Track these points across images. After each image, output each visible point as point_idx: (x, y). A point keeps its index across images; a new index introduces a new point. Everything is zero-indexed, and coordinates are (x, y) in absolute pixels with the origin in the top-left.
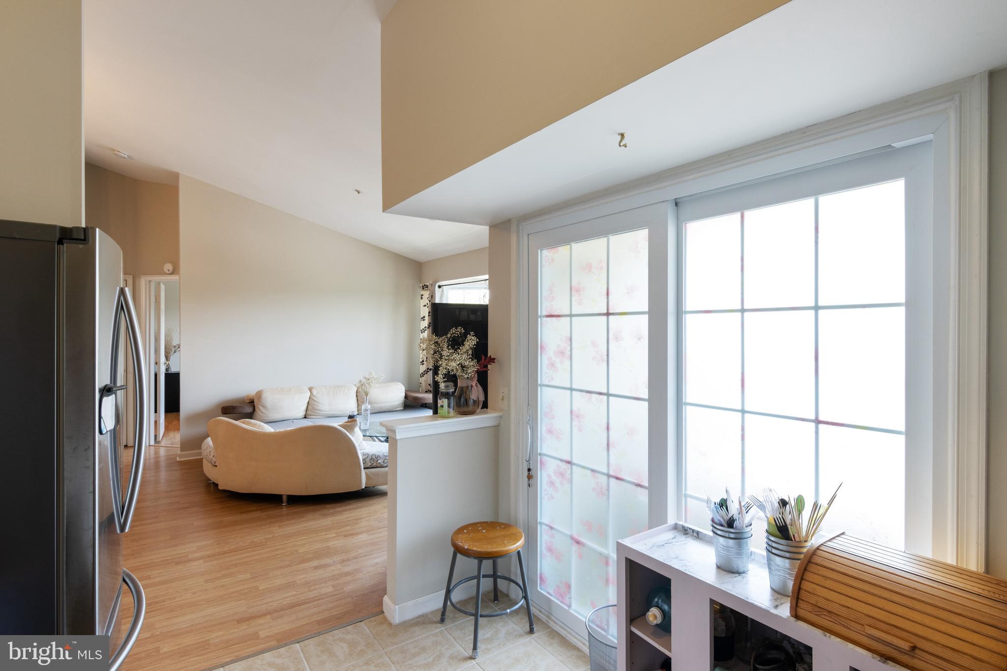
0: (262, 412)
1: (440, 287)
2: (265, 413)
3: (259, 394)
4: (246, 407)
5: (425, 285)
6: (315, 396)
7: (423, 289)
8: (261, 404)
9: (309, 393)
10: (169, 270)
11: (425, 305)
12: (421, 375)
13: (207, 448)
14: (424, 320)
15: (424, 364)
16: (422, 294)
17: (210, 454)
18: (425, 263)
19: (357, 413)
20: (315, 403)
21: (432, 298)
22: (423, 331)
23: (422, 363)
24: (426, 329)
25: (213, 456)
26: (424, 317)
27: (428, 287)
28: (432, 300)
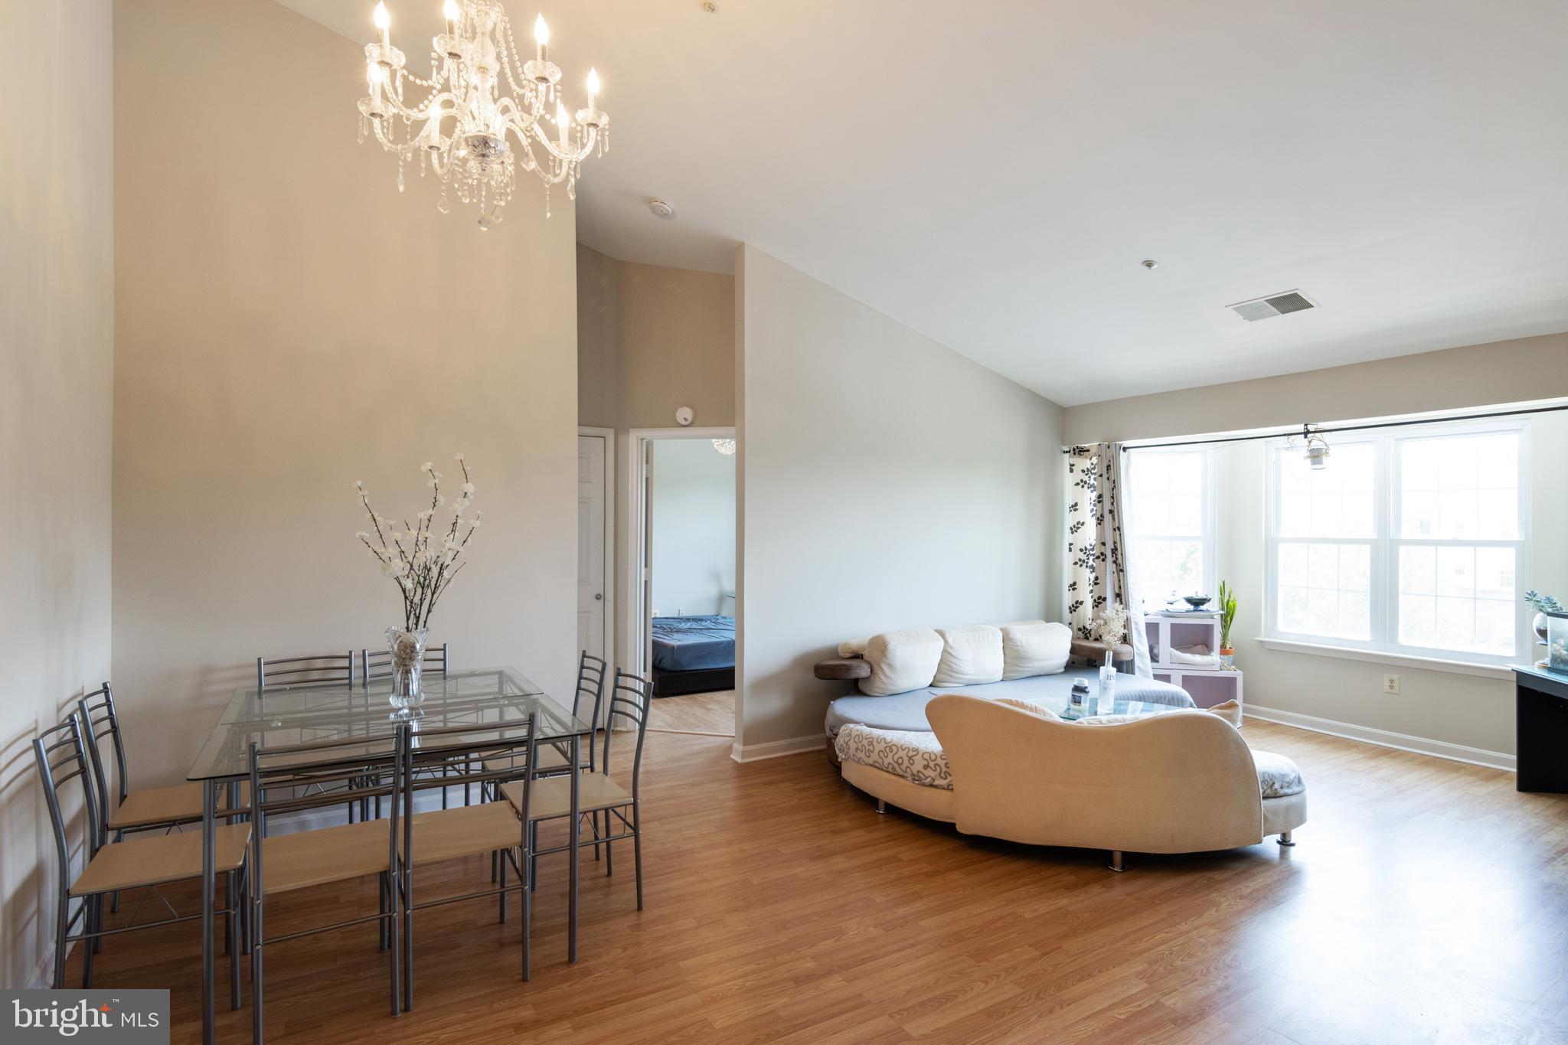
0: (886, 676)
1: (1125, 449)
2: (891, 678)
5: (1077, 448)
6: (952, 648)
7: (1075, 454)
8: (887, 661)
9: (942, 642)
10: (685, 419)
11: (1077, 484)
12: (1070, 608)
13: (887, 749)
14: (1076, 510)
15: (1076, 589)
16: (1072, 463)
17: (911, 762)
18: (1073, 408)
19: (1001, 678)
20: (952, 658)
21: (1108, 470)
22: (1074, 530)
23: (1073, 586)
24: (1079, 526)
25: (926, 767)
26: (1076, 504)
27: (1088, 451)
28: (1106, 473)
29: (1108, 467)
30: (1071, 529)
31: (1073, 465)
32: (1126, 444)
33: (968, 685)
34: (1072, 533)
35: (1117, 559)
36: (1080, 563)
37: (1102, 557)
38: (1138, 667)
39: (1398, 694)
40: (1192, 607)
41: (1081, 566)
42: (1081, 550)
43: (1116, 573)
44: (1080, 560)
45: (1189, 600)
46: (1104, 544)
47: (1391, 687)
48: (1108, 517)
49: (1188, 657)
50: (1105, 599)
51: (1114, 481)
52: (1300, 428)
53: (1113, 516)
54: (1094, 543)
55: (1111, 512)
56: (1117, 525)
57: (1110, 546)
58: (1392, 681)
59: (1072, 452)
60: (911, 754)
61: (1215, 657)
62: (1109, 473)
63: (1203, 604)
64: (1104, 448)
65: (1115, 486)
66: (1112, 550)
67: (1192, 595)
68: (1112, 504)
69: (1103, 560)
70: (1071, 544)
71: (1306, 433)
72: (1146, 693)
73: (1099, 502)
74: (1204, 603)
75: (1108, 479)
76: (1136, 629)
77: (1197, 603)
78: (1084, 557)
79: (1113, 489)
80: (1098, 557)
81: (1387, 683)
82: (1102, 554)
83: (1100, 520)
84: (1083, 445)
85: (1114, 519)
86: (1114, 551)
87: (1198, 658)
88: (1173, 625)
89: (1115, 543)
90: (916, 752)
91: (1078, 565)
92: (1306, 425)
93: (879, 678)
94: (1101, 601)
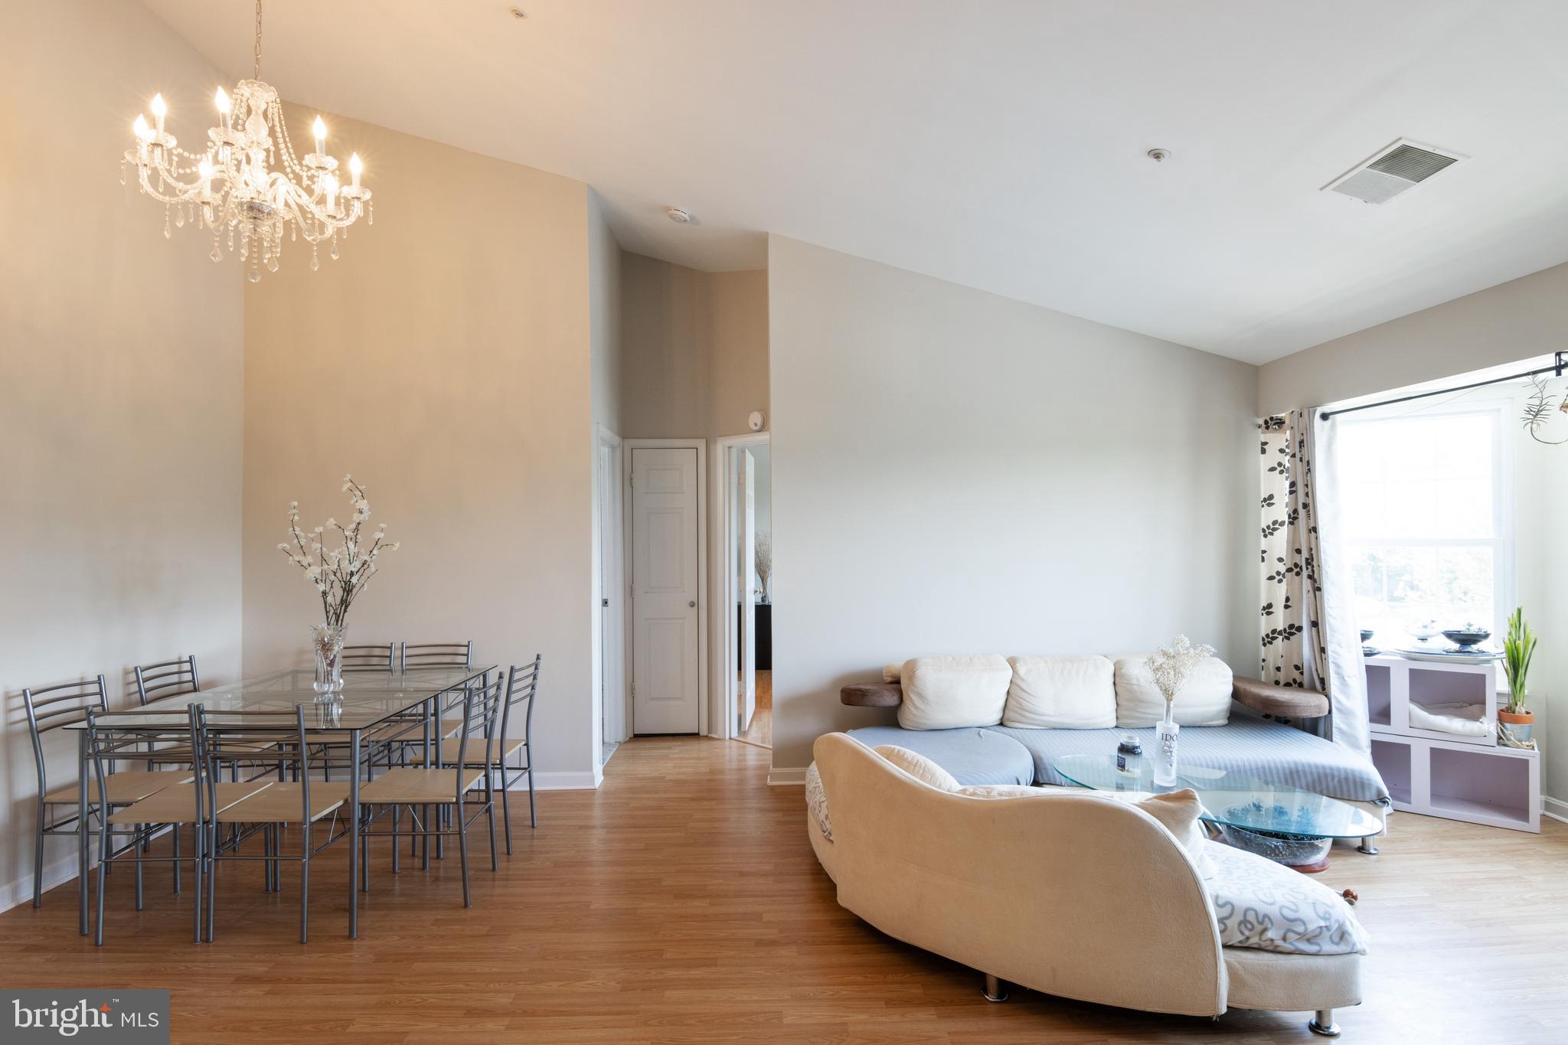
0: (916, 708)
1: (1325, 417)
2: (921, 711)
3: (911, 666)
4: (886, 693)
5: (1271, 419)
6: (1023, 680)
7: (1267, 428)
8: (916, 690)
9: (1010, 672)
10: (756, 425)
12: (1263, 639)
14: (1270, 505)
15: (1272, 612)
16: (1263, 441)
18: (1267, 365)
19: (1115, 725)
20: (1023, 694)
21: (1300, 447)
22: (1268, 531)
26: (1271, 497)
27: (1282, 422)
28: (1300, 451)
29: (1301, 442)
30: (1264, 531)
31: (1266, 443)
32: (1325, 408)
33: (1055, 729)
34: (1265, 536)
35: (1313, 571)
36: (1278, 578)
37: (1296, 570)
38: (1341, 731)
40: (1456, 646)
43: (1311, 592)
44: (1278, 573)
46: (1299, 551)
48: (1302, 512)
49: (1441, 721)
50: (1300, 629)
51: (1308, 462)
52: (1551, 360)
53: (1308, 512)
54: (1288, 551)
55: (1305, 506)
56: (1312, 525)
57: (1304, 554)
59: (1264, 426)
62: (1302, 450)
63: (1473, 641)
64: (1296, 415)
65: (1309, 470)
66: (1307, 559)
67: (1460, 626)
68: (1307, 495)
69: (1298, 574)
70: (1264, 552)
71: (1560, 369)
72: (1303, 766)
73: (1293, 492)
74: (1477, 641)
75: (1302, 460)
76: (1338, 673)
77: (1466, 640)
78: (1284, 570)
79: (1307, 473)
82: (1295, 565)
83: (1294, 518)
84: (1276, 416)
85: (1309, 516)
86: (1309, 562)
87: (1457, 724)
88: (1416, 673)
89: (1310, 549)
91: (1276, 580)
92: (1559, 356)
93: (908, 708)
94: (1293, 631)
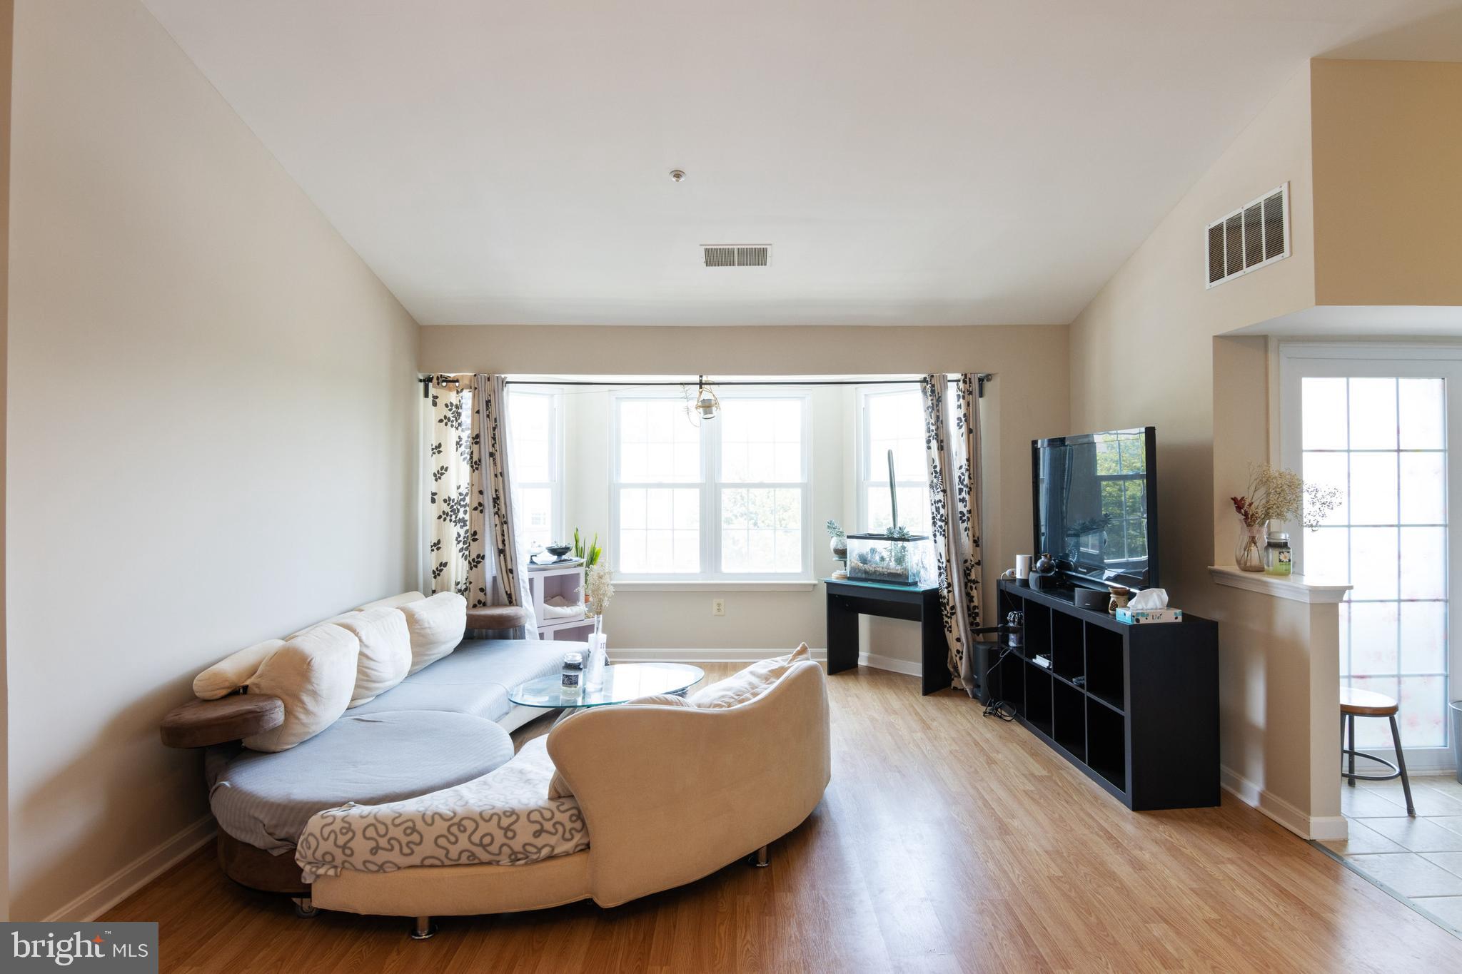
1: (506, 384)
2: (315, 712)
5: (442, 376)
6: (366, 648)
7: (438, 384)
8: (310, 687)
9: (358, 644)
11: (441, 421)
12: (433, 572)
13: (454, 829)
14: (439, 452)
15: (440, 548)
16: (435, 395)
17: (510, 834)
18: (431, 327)
20: (368, 662)
21: (487, 405)
22: (438, 476)
23: (437, 545)
24: (443, 471)
25: (537, 834)
26: (440, 445)
27: (457, 381)
28: (487, 409)
29: (488, 402)
30: (435, 475)
31: (437, 397)
32: (510, 377)
34: (436, 480)
35: (499, 509)
36: (443, 517)
37: (480, 508)
38: (528, 630)
39: (722, 616)
40: (555, 558)
41: (445, 520)
42: (445, 501)
43: (498, 526)
44: (444, 512)
45: (553, 551)
46: (479, 492)
47: (719, 610)
48: (487, 460)
49: (559, 610)
50: (483, 557)
51: (495, 419)
52: (696, 379)
53: (494, 460)
54: (464, 490)
55: (492, 455)
56: (500, 471)
57: (489, 494)
58: (719, 605)
59: (434, 381)
60: (505, 822)
61: (581, 607)
62: (489, 409)
63: (564, 553)
64: (480, 380)
65: (497, 426)
66: (494, 499)
67: (553, 545)
68: (493, 446)
69: (481, 511)
70: (434, 494)
71: (701, 384)
73: (477, 443)
74: (567, 552)
75: (488, 416)
77: (559, 552)
78: (447, 509)
79: (494, 429)
80: (476, 509)
81: (715, 607)
82: (480, 504)
83: (475, 465)
84: (447, 375)
85: (495, 463)
86: (496, 500)
87: (567, 610)
88: (546, 579)
89: (496, 491)
90: (514, 817)
91: (443, 519)
92: (701, 376)
94: (477, 560)
